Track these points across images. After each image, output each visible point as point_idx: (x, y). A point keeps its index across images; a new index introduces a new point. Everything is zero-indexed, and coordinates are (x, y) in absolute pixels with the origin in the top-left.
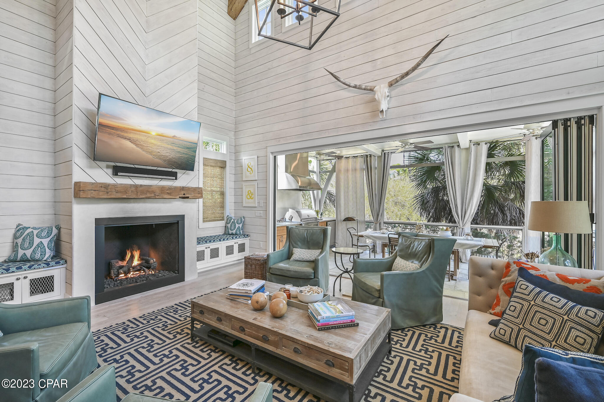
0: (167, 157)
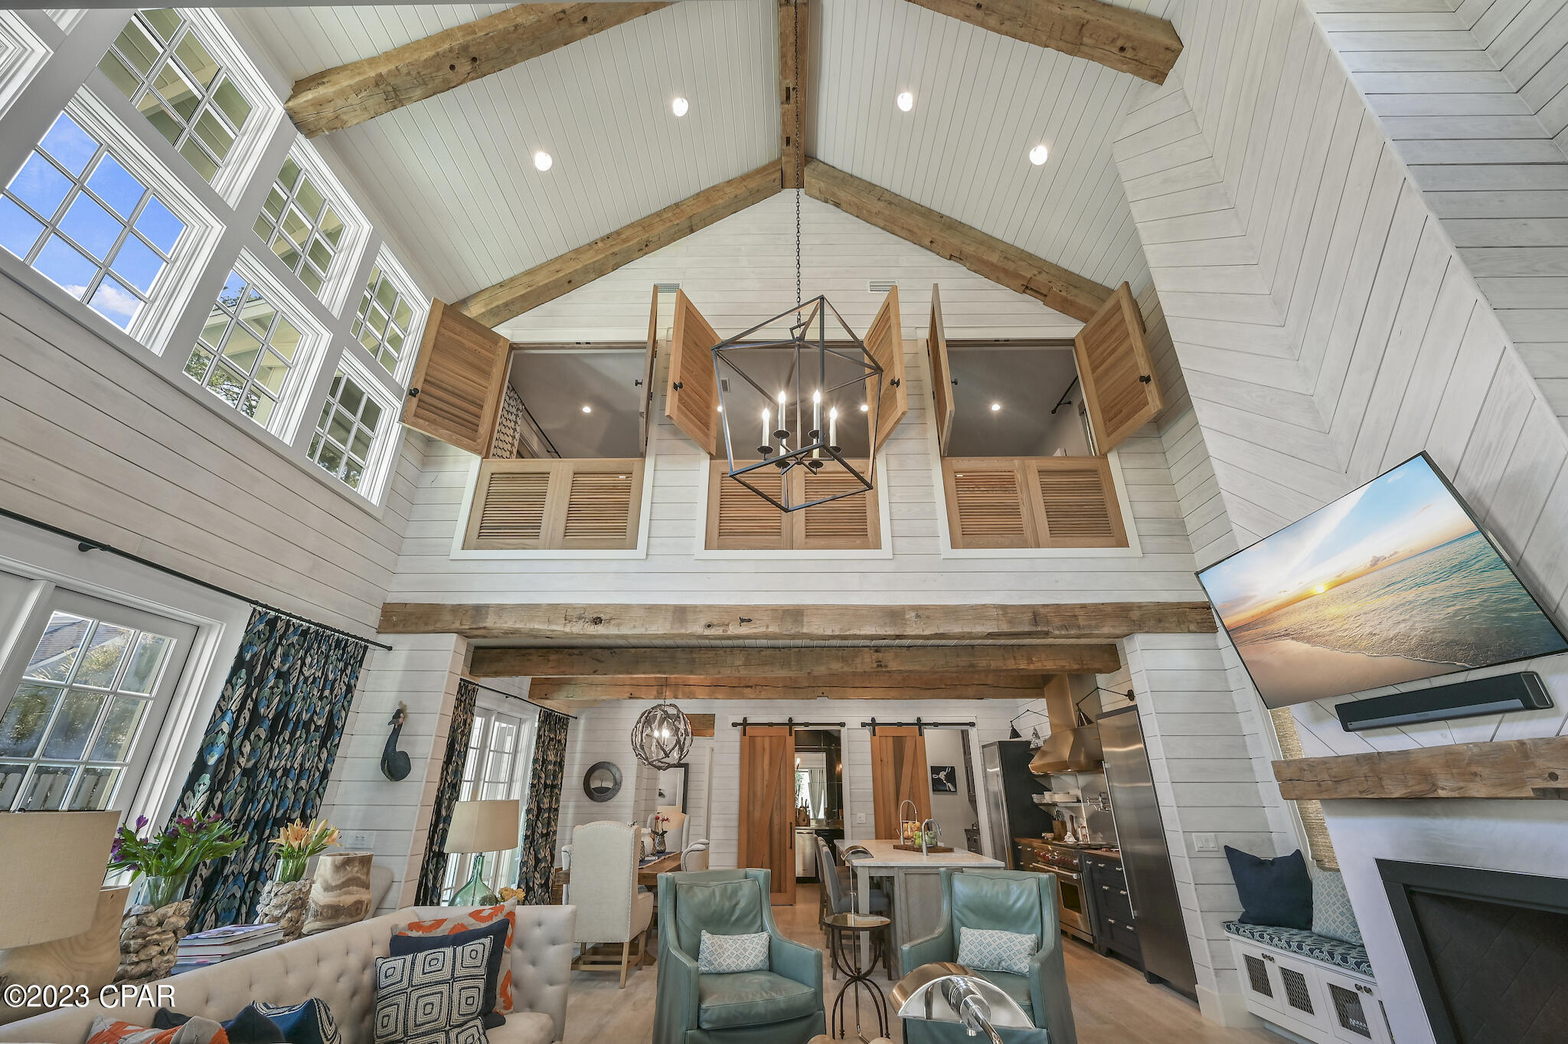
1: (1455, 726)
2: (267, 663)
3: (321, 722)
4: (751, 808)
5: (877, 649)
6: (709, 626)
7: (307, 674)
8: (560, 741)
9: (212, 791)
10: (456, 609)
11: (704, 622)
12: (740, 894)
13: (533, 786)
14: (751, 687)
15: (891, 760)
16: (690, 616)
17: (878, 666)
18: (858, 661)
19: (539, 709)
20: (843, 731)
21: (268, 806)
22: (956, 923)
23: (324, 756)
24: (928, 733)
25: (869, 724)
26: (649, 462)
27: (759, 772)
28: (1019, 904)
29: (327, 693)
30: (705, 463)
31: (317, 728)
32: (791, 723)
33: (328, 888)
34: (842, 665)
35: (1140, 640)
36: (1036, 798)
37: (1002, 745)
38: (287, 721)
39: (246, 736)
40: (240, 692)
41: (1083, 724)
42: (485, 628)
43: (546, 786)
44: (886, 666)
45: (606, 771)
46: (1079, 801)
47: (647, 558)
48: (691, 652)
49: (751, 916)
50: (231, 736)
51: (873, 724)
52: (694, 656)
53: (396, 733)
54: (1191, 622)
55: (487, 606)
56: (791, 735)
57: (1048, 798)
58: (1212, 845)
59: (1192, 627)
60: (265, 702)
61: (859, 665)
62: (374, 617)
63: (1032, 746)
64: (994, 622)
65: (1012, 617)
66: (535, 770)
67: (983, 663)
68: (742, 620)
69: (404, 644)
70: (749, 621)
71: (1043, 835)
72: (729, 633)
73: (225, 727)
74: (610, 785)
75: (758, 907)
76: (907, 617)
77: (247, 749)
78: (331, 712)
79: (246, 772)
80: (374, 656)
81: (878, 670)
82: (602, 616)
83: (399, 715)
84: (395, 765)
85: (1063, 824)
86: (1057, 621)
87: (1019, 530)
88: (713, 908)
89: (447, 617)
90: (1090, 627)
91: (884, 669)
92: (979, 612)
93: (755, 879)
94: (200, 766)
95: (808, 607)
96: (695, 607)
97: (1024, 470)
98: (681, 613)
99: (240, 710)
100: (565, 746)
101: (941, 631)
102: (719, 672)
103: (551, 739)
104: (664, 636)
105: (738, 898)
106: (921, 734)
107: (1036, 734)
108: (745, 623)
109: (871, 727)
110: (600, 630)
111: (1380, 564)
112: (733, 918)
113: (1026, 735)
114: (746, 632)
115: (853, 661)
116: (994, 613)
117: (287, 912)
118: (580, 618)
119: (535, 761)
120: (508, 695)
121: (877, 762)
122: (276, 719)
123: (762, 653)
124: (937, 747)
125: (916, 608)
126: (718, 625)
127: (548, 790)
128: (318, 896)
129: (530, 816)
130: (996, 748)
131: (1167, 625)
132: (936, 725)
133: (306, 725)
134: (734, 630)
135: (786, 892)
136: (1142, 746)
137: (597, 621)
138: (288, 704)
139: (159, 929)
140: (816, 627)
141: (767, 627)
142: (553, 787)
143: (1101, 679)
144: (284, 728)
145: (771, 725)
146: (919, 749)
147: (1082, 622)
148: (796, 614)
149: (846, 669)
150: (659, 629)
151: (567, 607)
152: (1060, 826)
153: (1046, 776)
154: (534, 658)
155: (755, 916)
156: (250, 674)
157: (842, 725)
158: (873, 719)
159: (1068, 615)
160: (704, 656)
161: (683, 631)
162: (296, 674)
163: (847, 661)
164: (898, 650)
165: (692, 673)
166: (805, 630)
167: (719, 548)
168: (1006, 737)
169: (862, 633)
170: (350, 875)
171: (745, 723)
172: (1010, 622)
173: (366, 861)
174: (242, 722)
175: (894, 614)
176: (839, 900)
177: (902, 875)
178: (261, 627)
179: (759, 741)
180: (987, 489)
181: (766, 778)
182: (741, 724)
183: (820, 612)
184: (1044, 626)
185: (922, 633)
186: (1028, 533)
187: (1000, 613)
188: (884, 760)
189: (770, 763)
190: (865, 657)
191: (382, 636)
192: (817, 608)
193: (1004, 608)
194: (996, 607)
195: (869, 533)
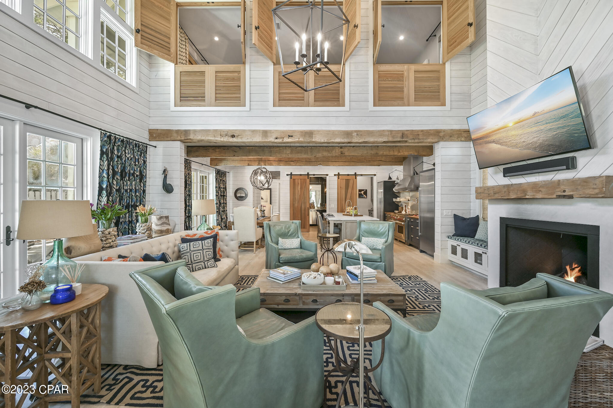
0: (536, 143)
1: (541, 175)
2: (112, 153)
3: (138, 174)
4: (294, 203)
5: (341, 147)
6: (276, 138)
7: (128, 156)
8: (224, 181)
9: (108, 196)
10: (178, 131)
11: (274, 137)
12: (291, 228)
13: (217, 195)
14: (293, 161)
15: (344, 187)
16: (269, 134)
17: (341, 154)
18: (334, 152)
19: (215, 169)
20: (327, 177)
21: (128, 201)
22: (361, 236)
23: (142, 185)
24: (358, 178)
25: (337, 175)
26: (247, 66)
27: (297, 191)
28: (382, 231)
29: (137, 163)
30: (271, 67)
31: (137, 176)
32: (308, 174)
33: (157, 225)
34: (327, 153)
35: (442, 144)
36: (394, 200)
37: (385, 182)
38: (126, 173)
39: (113, 178)
40: (106, 163)
41: (415, 175)
42: (190, 139)
43: (221, 196)
44: (344, 154)
45: (242, 191)
46: (409, 201)
47: (250, 110)
48: (270, 148)
49: (294, 234)
50: (108, 178)
51: (339, 174)
52: (272, 150)
53: (165, 177)
54: (462, 137)
55: (189, 130)
56: (308, 178)
57: (398, 199)
58: (450, 214)
59: (463, 139)
60: (116, 167)
61: (334, 153)
62: (146, 135)
63: (396, 182)
64: (387, 137)
65: (394, 135)
66: (216, 190)
67: (381, 153)
68: (289, 136)
69: (161, 145)
70: (292, 136)
71: (395, 211)
72: (284, 141)
73: (105, 175)
74: (244, 195)
75: (297, 231)
76: (353, 135)
77: (115, 183)
78: (140, 170)
79: (117, 190)
80: (150, 150)
81: (341, 155)
82: (235, 134)
83: (165, 171)
84: (168, 188)
85: (402, 208)
86: (411, 137)
87: (402, 99)
88: (282, 231)
89: (174, 135)
90: (423, 139)
91: (343, 155)
92: (381, 133)
93: (296, 223)
94: (101, 189)
95: (314, 131)
96: (271, 131)
97: (408, 70)
98: (265, 133)
99: (108, 169)
100: (226, 182)
101: (366, 140)
102: (281, 156)
103: (221, 180)
104: (259, 142)
105: (290, 229)
106: (356, 178)
107: (398, 179)
108: (290, 137)
109: (338, 176)
110: (234, 140)
111: (536, 115)
112: (289, 234)
113: (394, 179)
114: (292, 141)
115: (332, 152)
116: (387, 133)
117: (146, 231)
118: (226, 135)
119: (216, 187)
120: (202, 164)
121: (339, 188)
122: (122, 172)
123: (297, 149)
124: (361, 183)
125: (356, 131)
126: (280, 138)
127: (222, 197)
128: (154, 227)
129: (217, 205)
130: (382, 183)
131: (453, 138)
132: (362, 175)
133: (133, 174)
134: (286, 140)
135: (306, 228)
136: (434, 182)
137: (233, 136)
138: (124, 167)
139: (109, 235)
140: (318, 139)
141: (299, 139)
142: (224, 196)
143: (425, 159)
144: (125, 176)
145: (301, 175)
146: (355, 184)
147: (420, 137)
148: (310, 133)
149: (329, 155)
150: (258, 139)
151: (221, 131)
152: (401, 209)
153: (399, 193)
154: (211, 150)
155: (296, 234)
156: (107, 156)
157: (327, 175)
158: (339, 173)
159: (415, 134)
160: (275, 150)
161: (266, 140)
162: (124, 156)
163: (329, 152)
164: (349, 148)
165: (271, 156)
166: (313, 140)
167: (280, 106)
168: (387, 179)
169: (335, 141)
170: (163, 222)
171: (291, 174)
172: (393, 137)
173: (167, 217)
174: (110, 173)
175: (348, 134)
176: (324, 230)
177: (345, 222)
178: (106, 139)
179: (296, 181)
180: (391, 80)
181: (299, 193)
182: (290, 175)
183: (319, 133)
184: (405, 139)
185: (358, 141)
186: (406, 100)
187: (390, 133)
188: (342, 187)
189: (301, 188)
190: (336, 150)
191: (151, 142)
192: (318, 131)
193: (391, 131)
194: (388, 131)
195: (340, 100)
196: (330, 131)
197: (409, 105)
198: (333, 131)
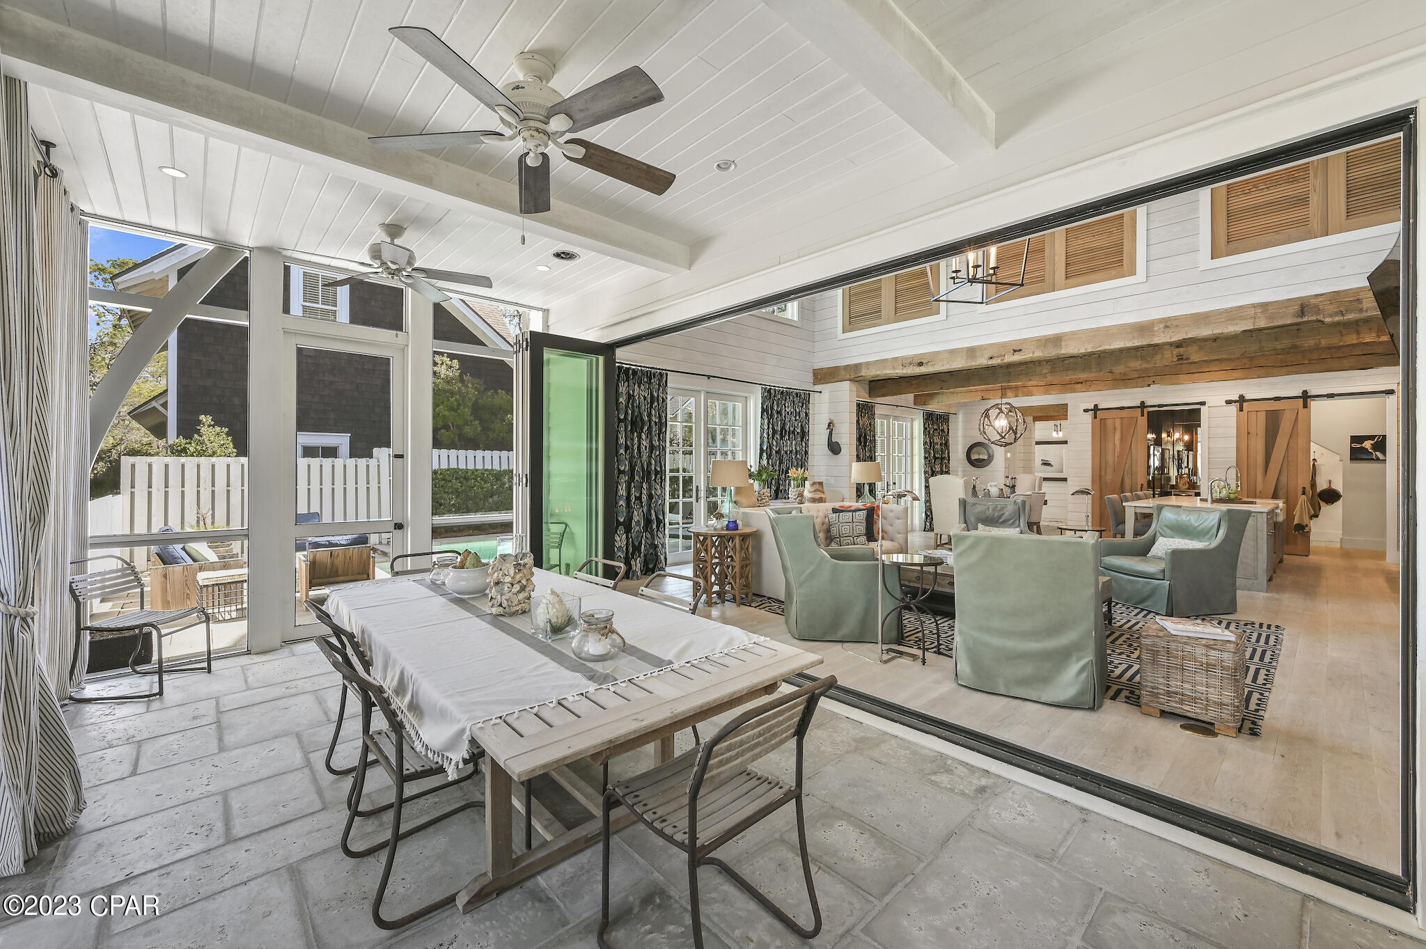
2: (772, 408)
3: (799, 431)
6: (991, 358)
7: (788, 411)
8: (943, 430)
9: (768, 459)
10: (847, 367)
11: (989, 355)
12: (1005, 510)
13: (925, 458)
14: (1082, 383)
15: (1262, 432)
16: (978, 353)
17: (1179, 359)
18: (1158, 357)
19: (922, 412)
20: (1203, 408)
23: (804, 445)
25: (1235, 402)
27: (1110, 447)
28: (1203, 525)
29: (798, 418)
31: (798, 433)
32: (1143, 405)
33: (810, 492)
34: (1140, 362)
38: (786, 431)
39: (773, 438)
40: (766, 421)
42: (862, 376)
43: (935, 458)
44: (1186, 359)
45: (981, 448)
47: (947, 320)
49: (1012, 521)
50: (768, 438)
51: (1242, 400)
53: (831, 434)
55: (860, 364)
56: (1142, 415)
60: (776, 425)
61: (1158, 361)
62: (810, 378)
64: (1250, 320)
65: (1272, 313)
66: (925, 449)
68: (1015, 351)
69: (826, 388)
70: (1020, 351)
72: (1005, 361)
73: (765, 435)
74: (985, 457)
75: (1017, 516)
76: (1155, 329)
77: (775, 443)
78: (801, 425)
79: (776, 452)
80: (814, 397)
81: (1178, 362)
82: (923, 361)
83: (830, 425)
84: (834, 448)
86: (1328, 308)
87: (1303, 221)
88: (987, 515)
89: (843, 373)
92: (1233, 314)
93: (1016, 503)
94: (762, 450)
95: (1065, 334)
96: (981, 346)
98: (971, 352)
99: (768, 428)
100: (948, 432)
101: (1190, 336)
103: (936, 430)
104: (963, 367)
105: (1004, 512)
106: (1305, 406)
108: (1017, 353)
109: (1238, 404)
110: (923, 369)
112: (1000, 521)
114: (1020, 358)
115: (1152, 358)
116: (1252, 311)
118: (911, 364)
119: (925, 443)
120: (897, 406)
121: (1244, 434)
122: (781, 431)
125: (1164, 320)
126: (998, 357)
127: (938, 461)
128: (807, 494)
129: (927, 475)
132: (1331, 396)
133: (793, 432)
134: (1009, 358)
137: (921, 364)
138: (784, 425)
139: (764, 496)
140: (1073, 349)
141: (1034, 353)
142: (942, 459)
144: (785, 434)
145: (1122, 408)
146: (1301, 422)
148: (1057, 340)
150: (958, 364)
151: (902, 358)
154: (905, 384)
155: (1015, 521)
156: (767, 414)
157: (1203, 403)
158: (1241, 396)
159: (1348, 300)
161: (974, 363)
162: (783, 411)
163: (1146, 359)
166: (1063, 352)
167: (997, 301)
169: (1112, 347)
170: (817, 489)
171: (1095, 409)
172: (1270, 318)
173: (821, 484)
174: (770, 433)
175: (1143, 328)
178: (766, 394)
179: (1109, 423)
180: (1268, 186)
181: (1118, 449)
182: (1092, 410)
183: (1075, 336)
184: (1312, 315)
185: (1169, 341)
186: (1315, 223)
187: (1260, 311)
188: (1253, 431)
189: (1122, 439)
190: (1165, 353)
191: (816, 386)
192: (1073, 333)
193: (1264, 306)
194: (1254, 306)
195: (1125, 263)
196: (1098, 329)
197: (1326, 233)
198: (1107, 329)
